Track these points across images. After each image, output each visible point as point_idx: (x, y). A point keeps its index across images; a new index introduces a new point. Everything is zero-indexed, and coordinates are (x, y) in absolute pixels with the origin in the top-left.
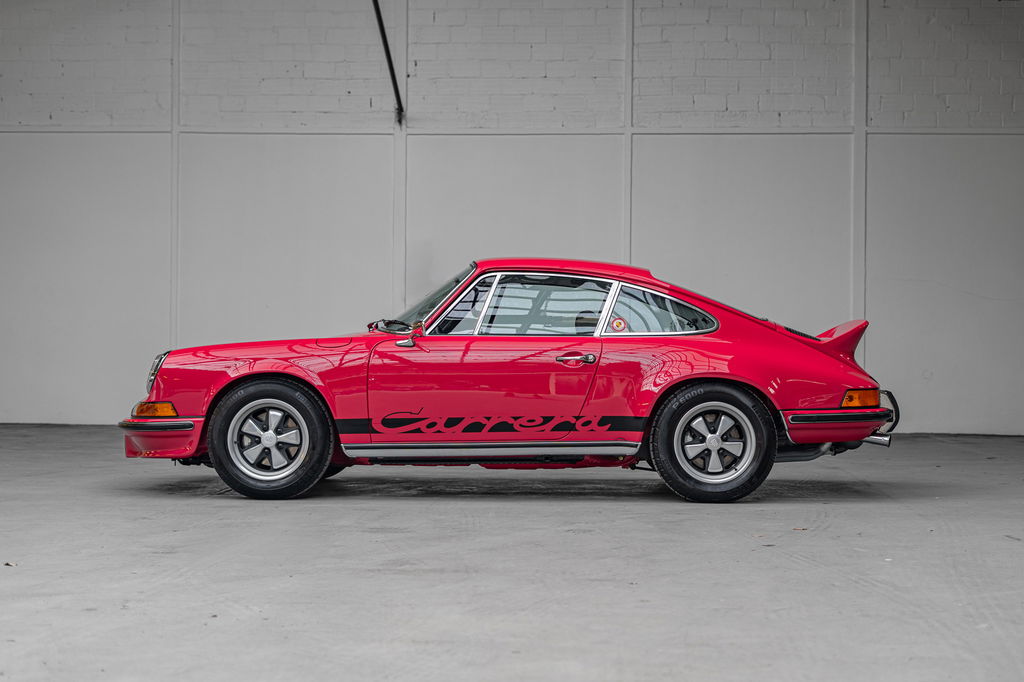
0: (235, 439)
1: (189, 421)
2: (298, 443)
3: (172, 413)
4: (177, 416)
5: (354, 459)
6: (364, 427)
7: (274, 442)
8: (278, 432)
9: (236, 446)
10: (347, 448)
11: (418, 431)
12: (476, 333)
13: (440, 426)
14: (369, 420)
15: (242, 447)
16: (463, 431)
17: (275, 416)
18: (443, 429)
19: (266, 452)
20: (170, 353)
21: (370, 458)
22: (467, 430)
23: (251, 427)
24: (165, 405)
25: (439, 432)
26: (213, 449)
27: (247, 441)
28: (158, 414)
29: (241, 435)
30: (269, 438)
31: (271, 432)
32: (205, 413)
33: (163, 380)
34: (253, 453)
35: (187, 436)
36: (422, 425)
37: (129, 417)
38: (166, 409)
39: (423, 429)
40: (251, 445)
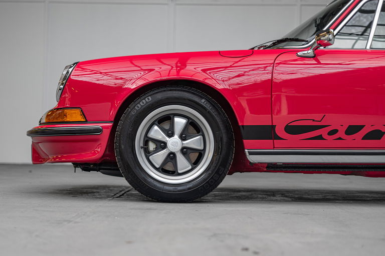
0: (142, 145)
1: (99, 126)
2: (202, 148)
3: (81, 119)
4: (86, 122)
5: (255, 164)
6: (267, 133)
7: (179, 147)
8: (183, 137)
9: (142, 151)
10: (250, 154)
11: (320, 137)
12: (368, 47)
13: (341, 133)
14: (273, 127)
15: (148, 153)
16: (362, 139)
17: (180, 122)
18: (344, 136)
19: (172, 157)
20: (79, 65)
21: (268, 164)
22: (367, 137)
23: (157, 133)
24: (73, 111)
25: (340, 139)
26: (121, 154)
27: (152, 146)
28: (68, 119)
29: (147, 140)
30: (174, 143)
31: (176, 137)
32: (113, 119)
33: (71, 92)
34: (159, 158)
35: (96, 140)
36: (324, 132)
37: (37, 125)
38: (74, 115)
39: (325, 136)
40: (157, 150)
